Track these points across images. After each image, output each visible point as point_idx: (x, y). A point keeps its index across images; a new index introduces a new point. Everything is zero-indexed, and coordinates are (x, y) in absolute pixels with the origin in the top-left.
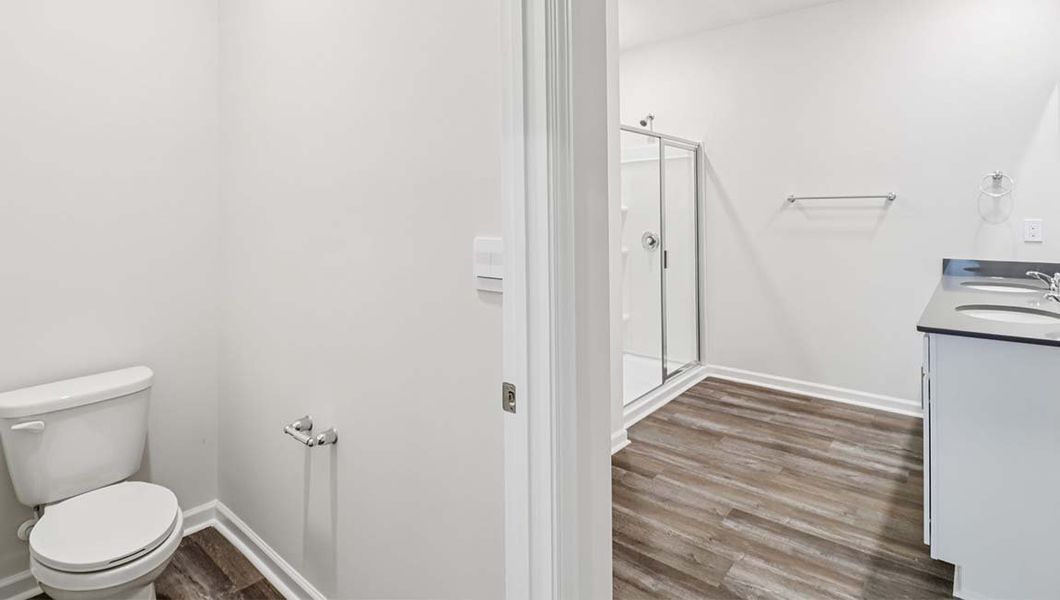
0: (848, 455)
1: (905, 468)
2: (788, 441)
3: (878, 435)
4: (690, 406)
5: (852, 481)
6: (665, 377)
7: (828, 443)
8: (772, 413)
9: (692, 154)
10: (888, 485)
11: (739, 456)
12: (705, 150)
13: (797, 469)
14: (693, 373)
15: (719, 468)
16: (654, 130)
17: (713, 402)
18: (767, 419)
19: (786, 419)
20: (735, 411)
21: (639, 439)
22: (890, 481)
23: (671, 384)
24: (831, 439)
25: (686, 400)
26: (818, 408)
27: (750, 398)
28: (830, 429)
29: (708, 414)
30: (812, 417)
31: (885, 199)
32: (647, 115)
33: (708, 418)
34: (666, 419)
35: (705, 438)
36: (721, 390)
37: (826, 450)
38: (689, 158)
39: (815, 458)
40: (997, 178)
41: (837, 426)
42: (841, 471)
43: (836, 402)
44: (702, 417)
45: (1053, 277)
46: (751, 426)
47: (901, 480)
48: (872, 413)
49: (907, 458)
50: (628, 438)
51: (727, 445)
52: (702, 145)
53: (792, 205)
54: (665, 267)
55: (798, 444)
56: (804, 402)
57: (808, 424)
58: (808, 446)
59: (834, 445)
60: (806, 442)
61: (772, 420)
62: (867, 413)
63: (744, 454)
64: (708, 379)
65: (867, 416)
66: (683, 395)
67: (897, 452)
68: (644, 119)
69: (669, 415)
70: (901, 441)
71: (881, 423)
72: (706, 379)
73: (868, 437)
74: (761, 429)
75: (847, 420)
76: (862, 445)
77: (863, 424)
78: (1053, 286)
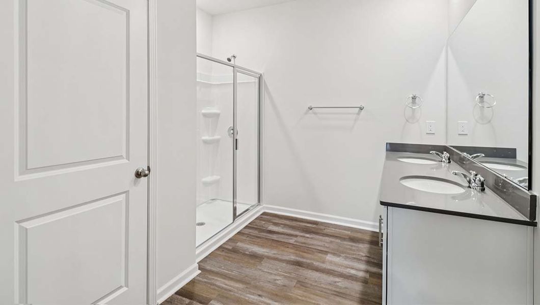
0: (336, 264)
1: (367, 271)
2: (303, 257)
3: (352, 246)
4: (248, 235)
5: (337, 287)
6: (235, 216)
7: (324, 256)
8: (296, 236)
9: (257, 80)
10: (357, 287)
11: (271, 274)
12: (265, 78)
13: (307, 281)
14: (254, 211)
15: (256, 287)
16: (236, 64)
17: (263, 231)
18: (292, 241)
19: (303, 240)
20: (275, 237)
21: (208, 268)
22: (359, 283)
23: (239, 221)
24: (326, 253)
25: (247, 231)
26: (321, 229)
27: (285, 225)
28: (326, 245)
29: (259, 240)
30: (317, 237)
31: (358, 109)
32: (232, 55)
33: (258, 245)
34: (230, 248)
35: (252, 261)
36: (269, 221)
37: (323, 262)
38: (255, 82)
39: (317, 269)
40: (414, 98)
41: (331, 242)
42: (331, 279)
43: (331, 224)
44: (254, 243)
45: (443, 154)
46: (282, 248)
47: (365, 282)
48: (348, 230)
49: (368, 263)
50: (199, 269)
51: (266, 266)
52: (262, 74)
53: (311, 111)
54: (236, 149)
55: (307, 259)
56: (314, 226)
57: (315, 242)
58: (314, 260)
59: (329, 257)
60: (313, 257)
61: (295, 241)
62: (345, 230)
63: (275, 272)
64: (264, 214)
65: (346, 232)
66: (246, 227)
67: (362, 258)
68: (229, 57)
69: (233, 244)
70: (364, 249)
71: (353, 237)
72: (262, 215)
73: (347, 249)
74: (287, 249)
75: (336, 237)
76: (344, 255)
77: (344, 239)
78: (444, 160)
